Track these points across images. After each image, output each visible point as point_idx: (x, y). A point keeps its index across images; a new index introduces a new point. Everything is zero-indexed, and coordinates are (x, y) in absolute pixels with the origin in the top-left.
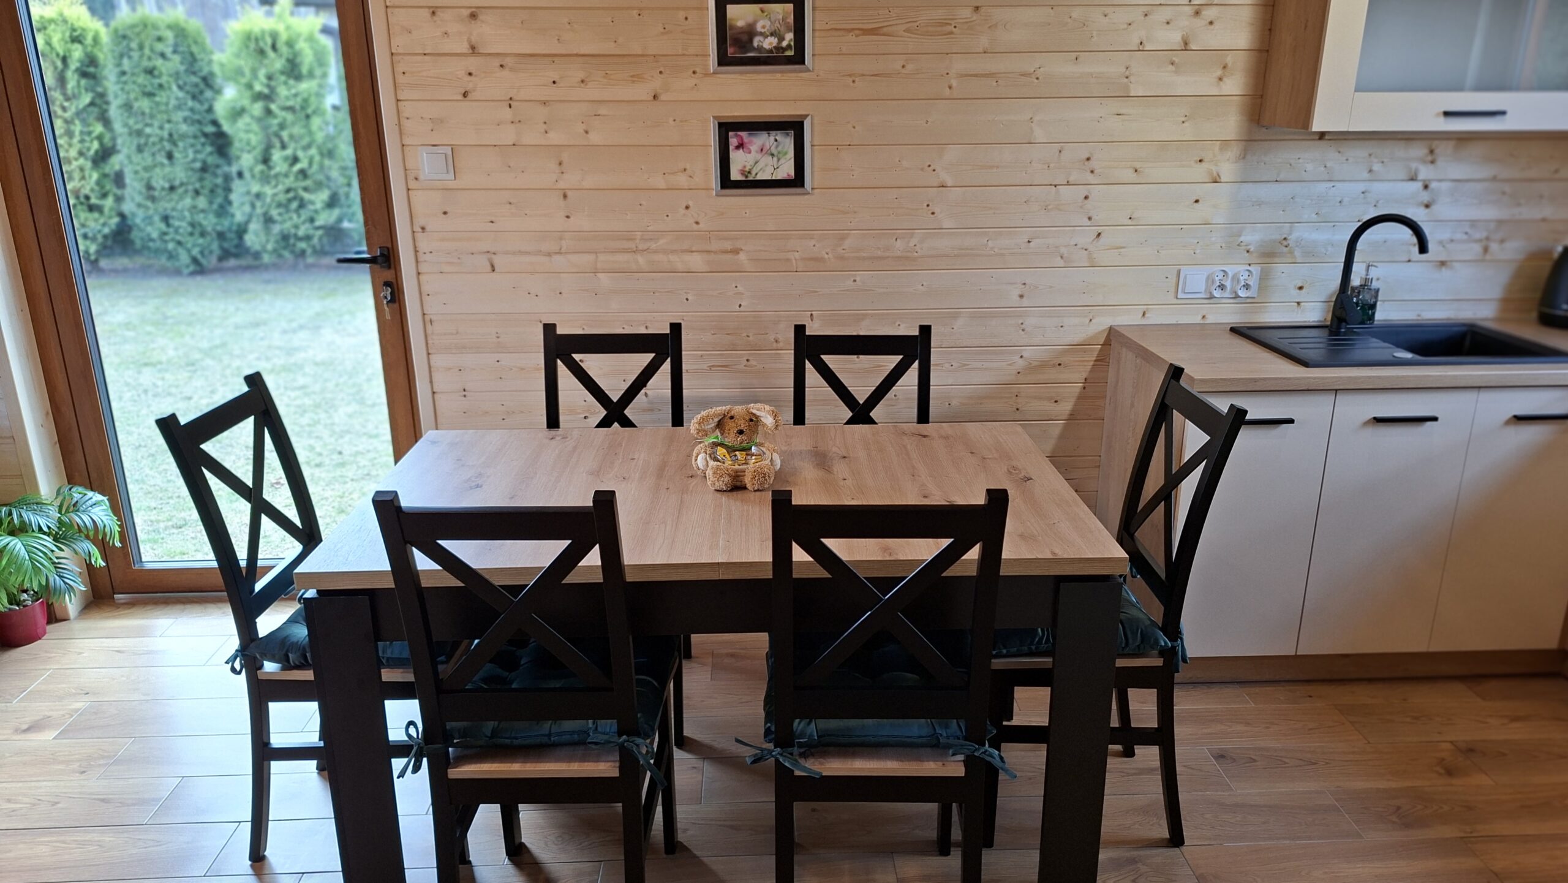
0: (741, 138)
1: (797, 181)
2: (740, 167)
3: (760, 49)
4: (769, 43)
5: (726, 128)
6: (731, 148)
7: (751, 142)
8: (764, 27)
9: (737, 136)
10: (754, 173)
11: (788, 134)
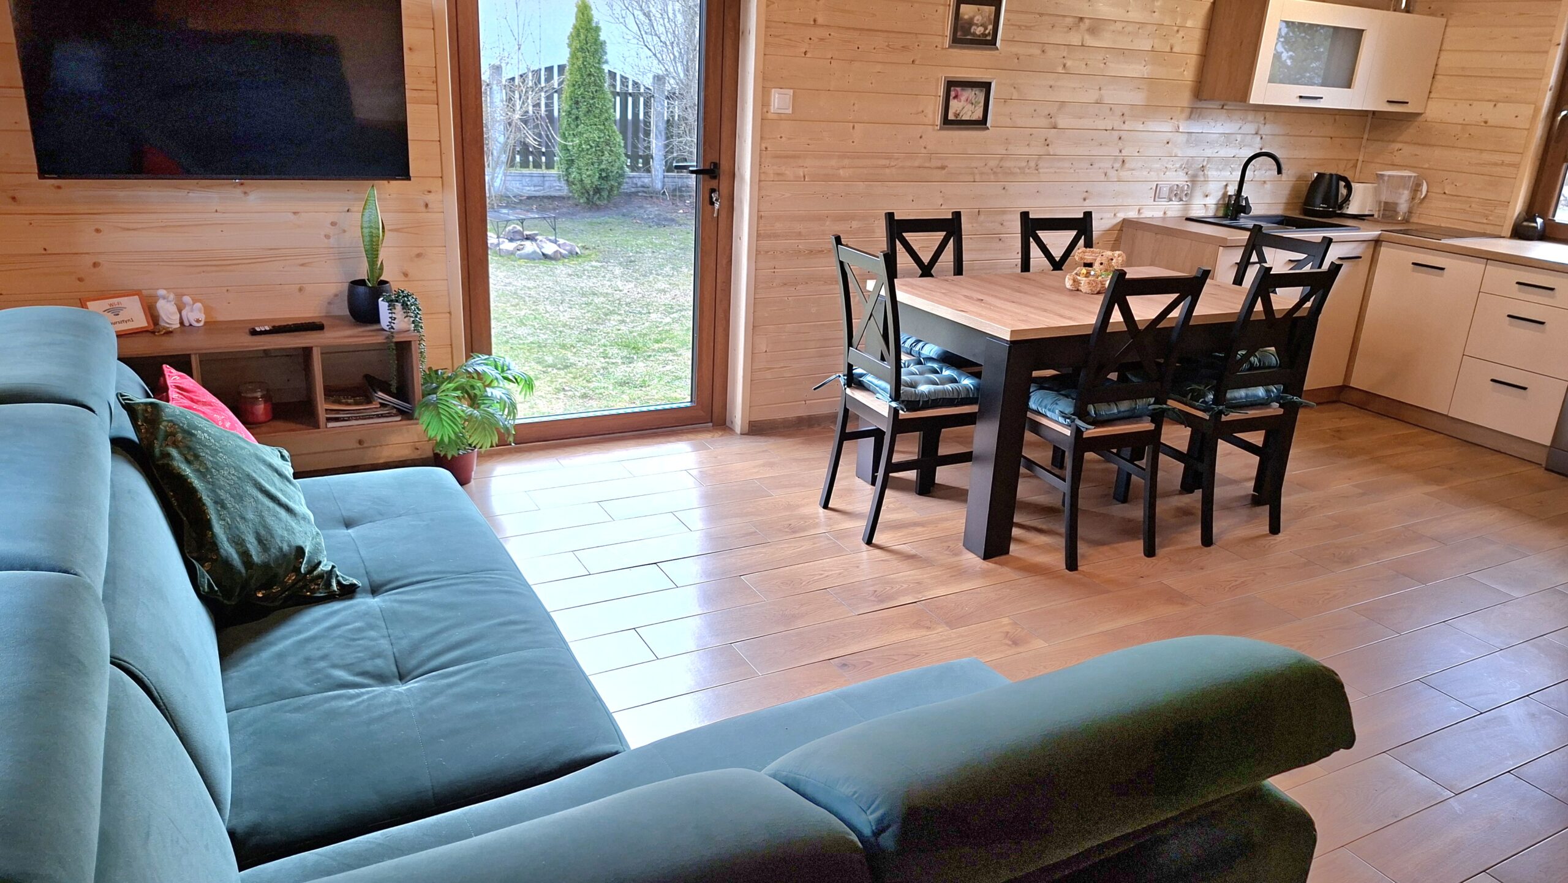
0: (957, 91)
1: (982, 123)
2: (954, 111)
3: (974, 34)
4: (979, 30)
5: (951, 84)
6: (951, 98)
7: (962, 95)
8: (978, 20)
9: (955, 90)
10: (961, 115)
11: (982, 90)
